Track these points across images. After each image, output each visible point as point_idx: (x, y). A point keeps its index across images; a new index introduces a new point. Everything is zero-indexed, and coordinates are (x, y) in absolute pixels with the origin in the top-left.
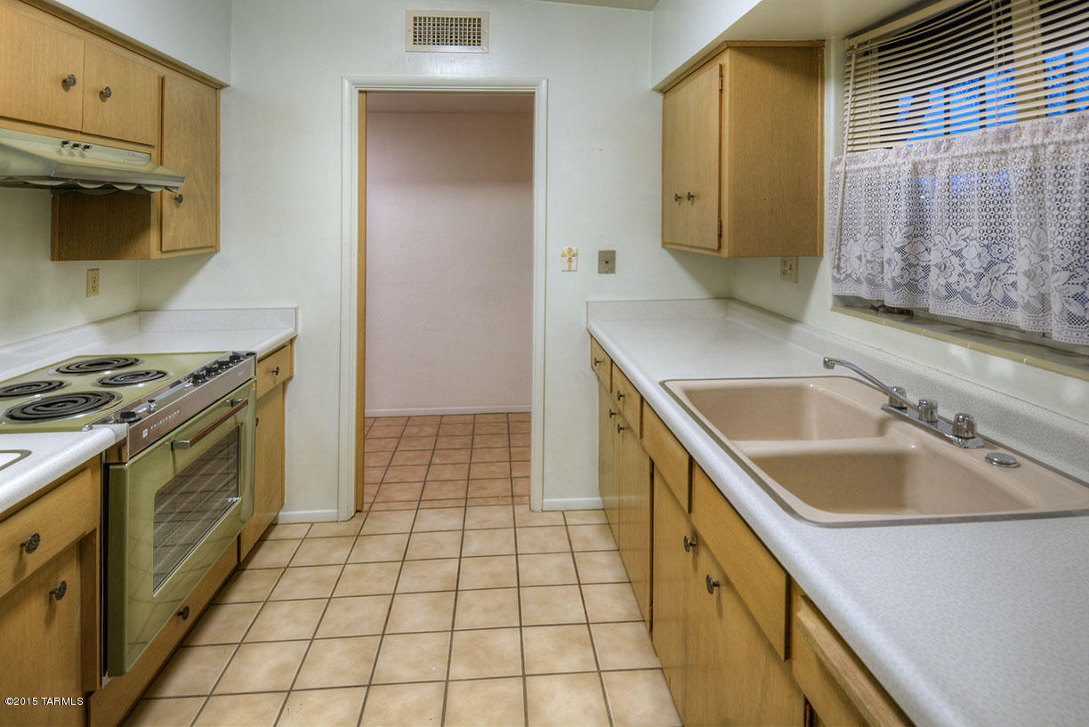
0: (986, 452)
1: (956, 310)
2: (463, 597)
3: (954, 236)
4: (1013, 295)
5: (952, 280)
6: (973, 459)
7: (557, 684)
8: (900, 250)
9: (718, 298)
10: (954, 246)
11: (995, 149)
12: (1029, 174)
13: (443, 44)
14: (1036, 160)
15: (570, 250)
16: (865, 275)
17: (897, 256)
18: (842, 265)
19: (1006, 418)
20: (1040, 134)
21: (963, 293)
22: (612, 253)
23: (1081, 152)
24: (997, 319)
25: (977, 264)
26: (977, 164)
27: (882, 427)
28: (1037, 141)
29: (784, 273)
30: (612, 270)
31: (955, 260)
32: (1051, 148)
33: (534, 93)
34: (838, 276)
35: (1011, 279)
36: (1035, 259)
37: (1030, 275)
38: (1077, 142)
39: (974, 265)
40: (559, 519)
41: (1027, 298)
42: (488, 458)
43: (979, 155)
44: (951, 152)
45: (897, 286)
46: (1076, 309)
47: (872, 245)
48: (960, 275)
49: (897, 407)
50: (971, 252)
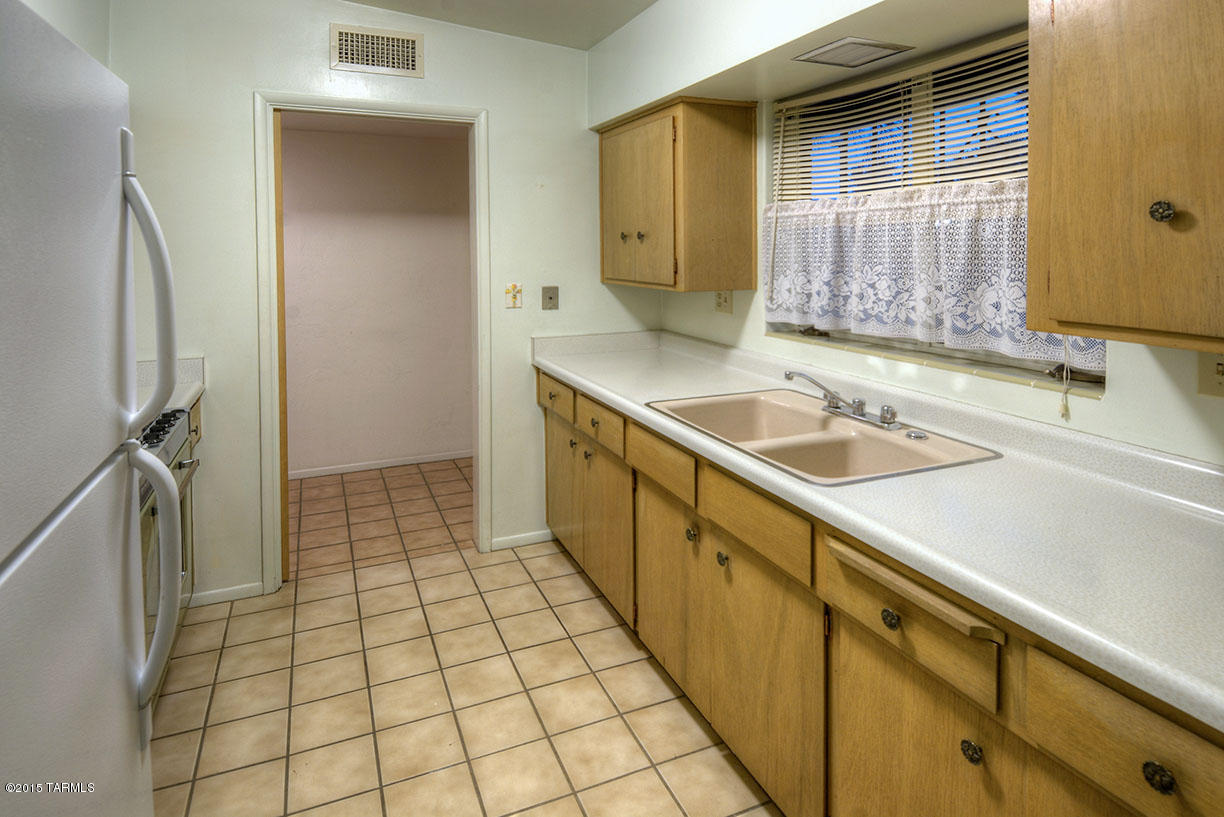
0: (904, 432)
1: (873, 329)
2: (440, 640)
3: (870, 272)
4: (913, 316)
5: (868, 306)
6: (897, 437)
7: (560, 691)
8: (828, 284)
9: (651, 330)
10: (870, 280)
11: (902, 205)
12: (927, 226)
13: (378, 65)
14: (932, 215)
15: (515, 286)
16: (795, 305)
17: (826, 289)
18: (774, 296)
19: (914, 407)
20: (937, 196)
21: (876, 316)
22: (555, 290)
23: (966, 212)
24: (902, 334)
25: (887, 293)
26: (888, 217)
27: (824, 424)
28: (934, 201)
29: (719, 305)
30: (556, 307)
31: (871, 291)
32: (944, 208)
33: (472, 124)
34: (771, 306)
35: (912, 304)
36: (931, 289)
37: (928, 301)
38: (963, 204)
39: (885, 294)
40: (511, 556)
41: (925, 317)
42: (413, 510)
43: (890, 209)
44: (867, 206)
45: (825, 312)
46: (961, 324)
47: (801, 279)
48: (874, 302)
49: (834, 405)
50: (882, 285)
